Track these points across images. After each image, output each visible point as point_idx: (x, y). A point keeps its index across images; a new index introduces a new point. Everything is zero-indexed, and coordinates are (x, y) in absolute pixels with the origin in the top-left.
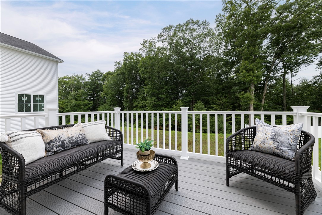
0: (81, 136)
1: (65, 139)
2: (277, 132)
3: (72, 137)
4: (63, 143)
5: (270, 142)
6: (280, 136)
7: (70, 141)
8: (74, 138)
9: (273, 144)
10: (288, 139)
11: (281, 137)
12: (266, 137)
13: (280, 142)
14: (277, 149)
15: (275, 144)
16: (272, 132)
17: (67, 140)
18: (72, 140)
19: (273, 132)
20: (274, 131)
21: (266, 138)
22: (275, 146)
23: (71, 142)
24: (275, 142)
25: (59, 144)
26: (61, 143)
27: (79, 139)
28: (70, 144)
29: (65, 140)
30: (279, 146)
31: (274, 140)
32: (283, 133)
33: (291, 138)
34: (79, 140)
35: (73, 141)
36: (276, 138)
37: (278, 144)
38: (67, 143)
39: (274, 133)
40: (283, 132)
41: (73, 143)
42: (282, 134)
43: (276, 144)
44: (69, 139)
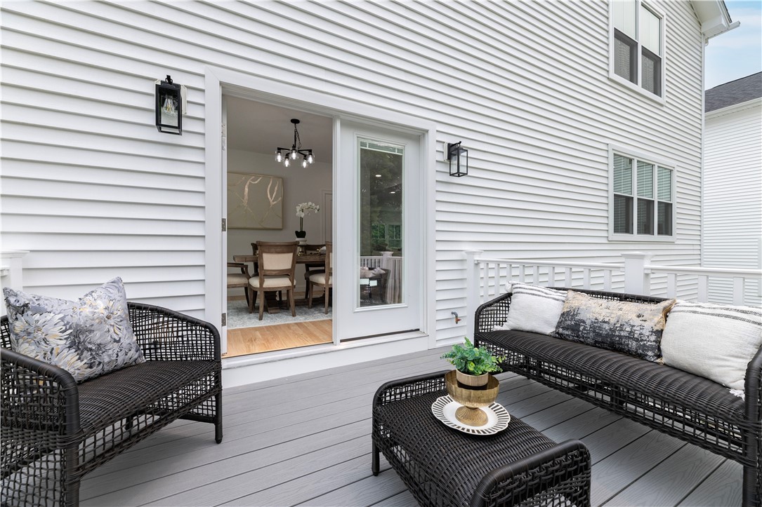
0: (628, 329)
1: (585, 319)
2: (77, 325)
3: (605, 322)
4: (577, 325)
5: (69, 358)
6: (91, 331)
7: (595, 327)
8: (606, 326)
9: (79, 359)
10: (109, 331)
11: (92, 335)
12: (50, 348)
13: (94, 348)
14: (91, 367)
15: (82, 357)
16: (64, 328)
17: (588, 322)
18: (600, 327)
19: (68, 326)
20: (68, 323)
21: (51, 353)
22: (85, 361)
23: (594, 332)
24: (82, 352)
25: (569, 322)
26: (573, 323)
27: (617, 333)
28: (591, 334)
29: (584, 322)
30: (94, 358)
31: (79, 349)
32: (93, 322)
33: (111, 325)
34: (618, 336)
35: (601, 332)
36: (82, 340)
37: (91, 354)
38: (584, 329)
39: (70, 328)
40: (93, 320)
41: (599, 335)
42: (92, 325)
43: (87, 354)
44: (595, 323)
